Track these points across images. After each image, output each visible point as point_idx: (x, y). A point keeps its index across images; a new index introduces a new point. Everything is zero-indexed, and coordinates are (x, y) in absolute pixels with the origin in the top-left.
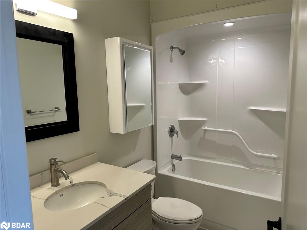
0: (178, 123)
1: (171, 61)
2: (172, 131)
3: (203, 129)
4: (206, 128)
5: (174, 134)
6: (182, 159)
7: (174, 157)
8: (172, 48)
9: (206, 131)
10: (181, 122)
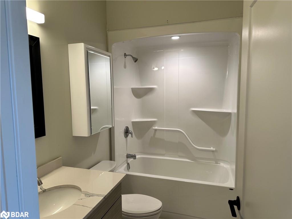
0: (131, 124)
1: (125, 67)
2: (127, 132)
3: (153, 129)
4: (156, 128)
5: (128, 135)
6: (136, 157)
7: (129, 156)
8: (125, 55)
9: (156, 130)
10: (134, 123)
